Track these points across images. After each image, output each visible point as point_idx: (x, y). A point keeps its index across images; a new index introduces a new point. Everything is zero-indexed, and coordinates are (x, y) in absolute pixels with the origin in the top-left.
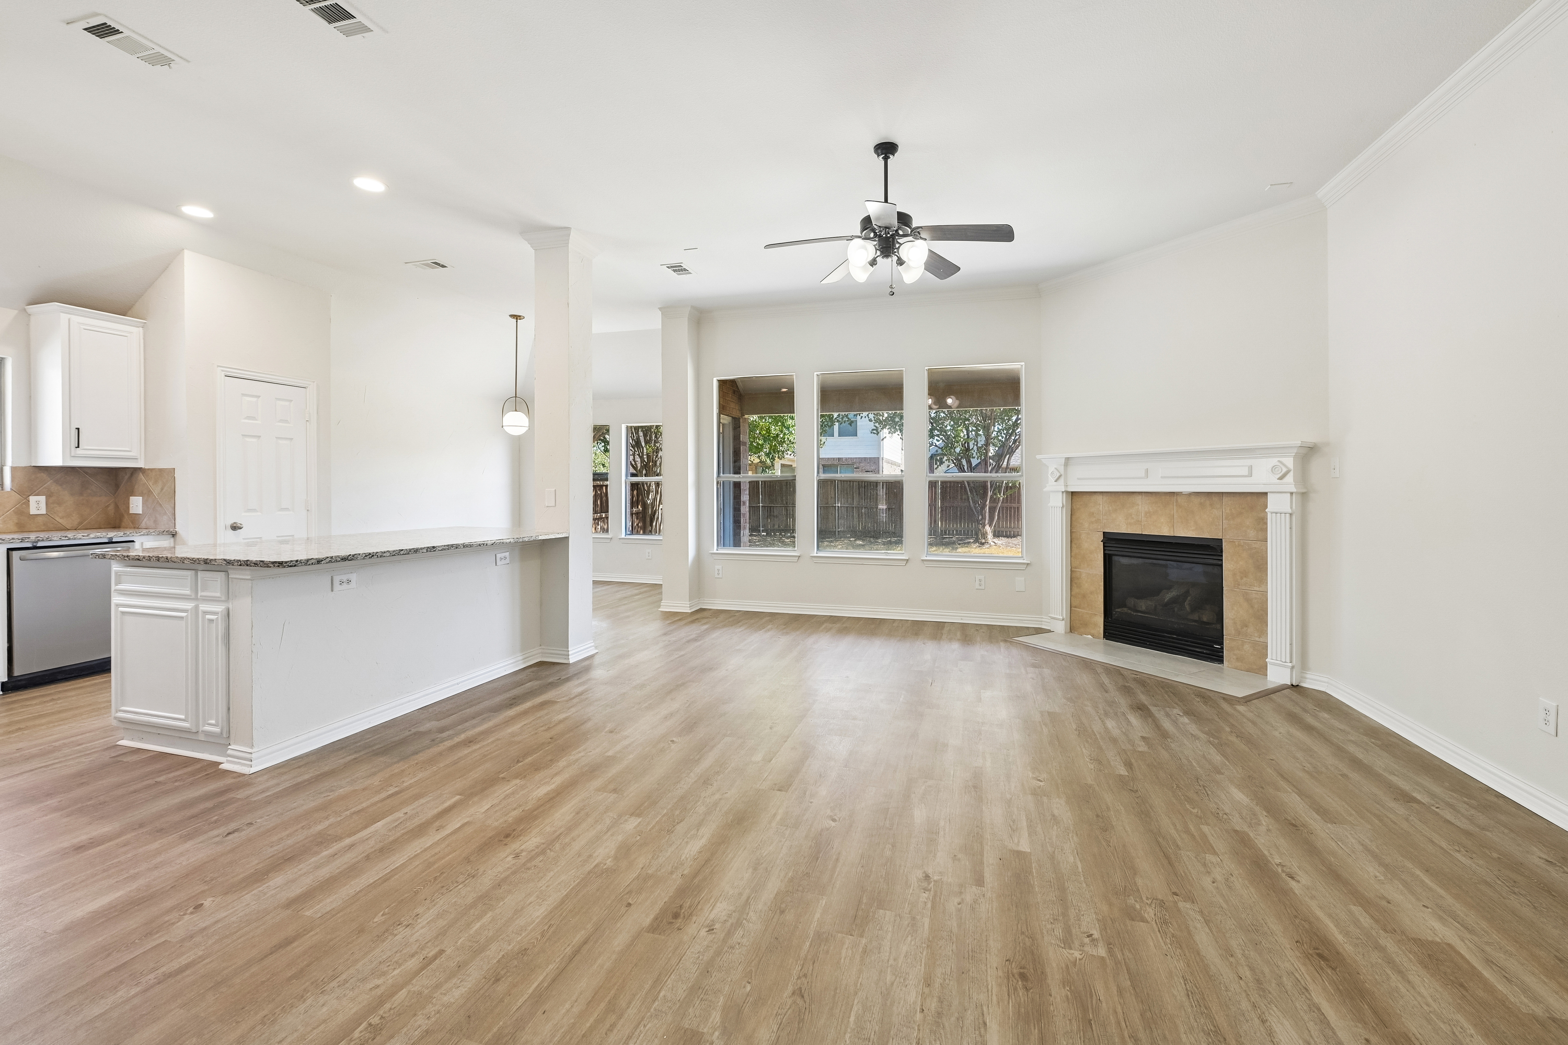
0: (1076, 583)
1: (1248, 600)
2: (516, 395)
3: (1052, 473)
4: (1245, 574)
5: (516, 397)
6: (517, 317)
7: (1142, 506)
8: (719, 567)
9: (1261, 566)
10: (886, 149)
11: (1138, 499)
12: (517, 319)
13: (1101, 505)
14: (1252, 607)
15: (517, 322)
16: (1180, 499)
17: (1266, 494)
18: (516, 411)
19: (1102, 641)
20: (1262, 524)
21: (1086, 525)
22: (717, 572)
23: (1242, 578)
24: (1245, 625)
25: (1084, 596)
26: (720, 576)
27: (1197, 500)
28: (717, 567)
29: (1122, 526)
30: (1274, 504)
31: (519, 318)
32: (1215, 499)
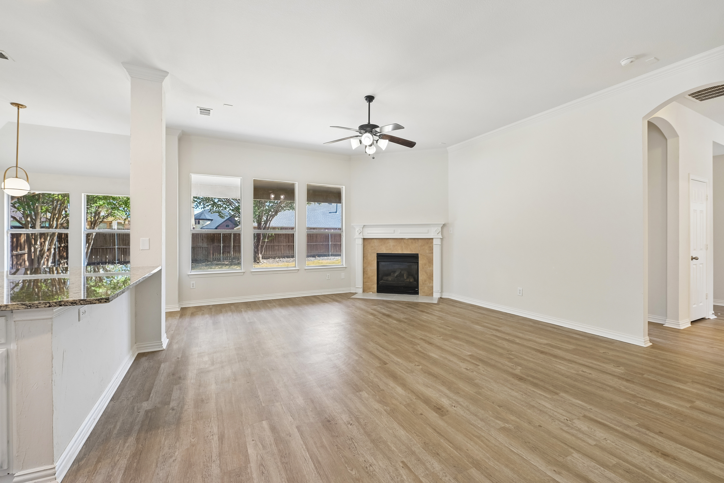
0: (365, 273)
1: (426, 273)
2: (17, 165)
3: (358, 231)
4: (425, 264)
5: (17, 167)
6: (18, 106)
7: (392, 243)
8: (194, 282)
9: (430, 261)
10: (370, 99)
11: (390, 241)
12: (18, 107)
13: (376, 243)
14: (427, 275)
15: (18, 109)
16: (405, 241)
17: (433, 239)
18: (17, 177)
19: (377, 293)
20: (431, 249)
21: (370, 251)
22: (192, 285)
23: (424, 266)
24: (425, 281)
25: (369, 278)
26: (194, 287)
27: (410, 241)
28: (192, 282)
29: (384, 250)
30: (435, 242)
31: (20, 106)
32: (416, 240)
